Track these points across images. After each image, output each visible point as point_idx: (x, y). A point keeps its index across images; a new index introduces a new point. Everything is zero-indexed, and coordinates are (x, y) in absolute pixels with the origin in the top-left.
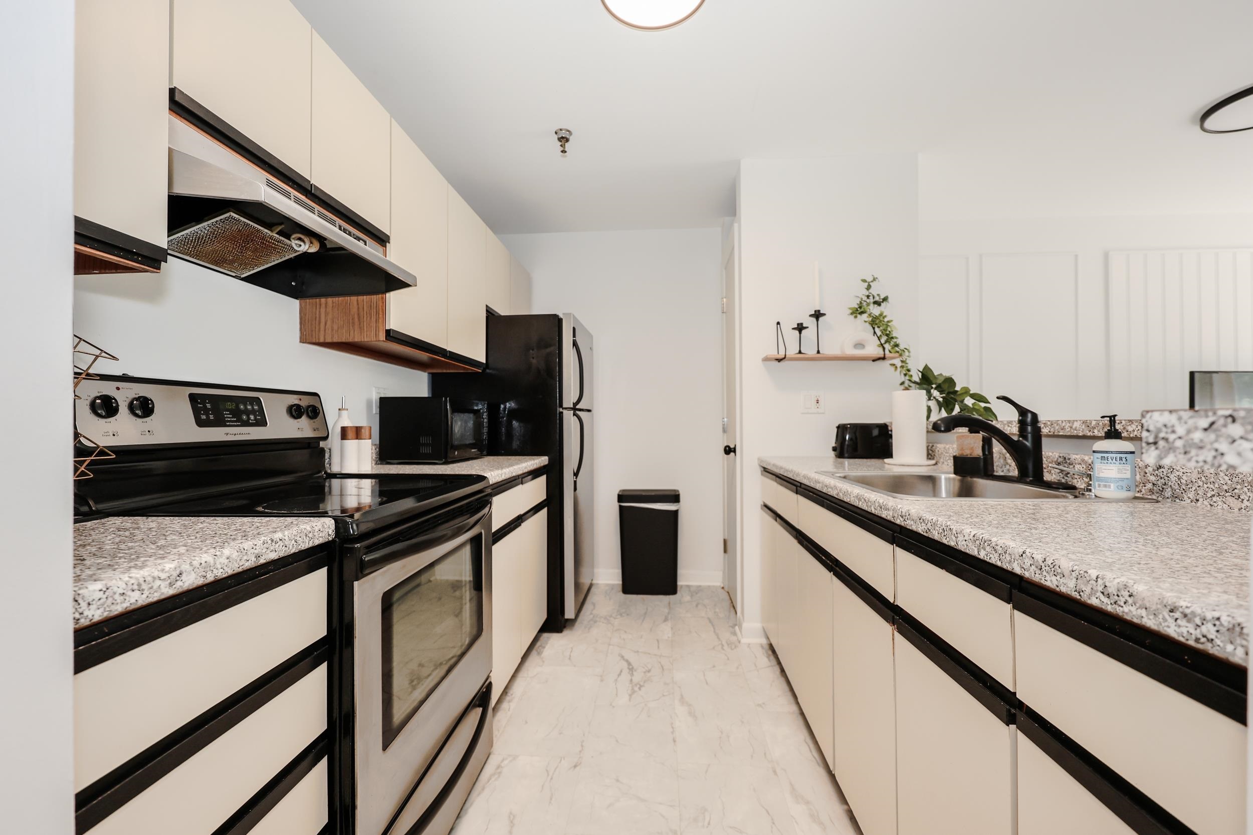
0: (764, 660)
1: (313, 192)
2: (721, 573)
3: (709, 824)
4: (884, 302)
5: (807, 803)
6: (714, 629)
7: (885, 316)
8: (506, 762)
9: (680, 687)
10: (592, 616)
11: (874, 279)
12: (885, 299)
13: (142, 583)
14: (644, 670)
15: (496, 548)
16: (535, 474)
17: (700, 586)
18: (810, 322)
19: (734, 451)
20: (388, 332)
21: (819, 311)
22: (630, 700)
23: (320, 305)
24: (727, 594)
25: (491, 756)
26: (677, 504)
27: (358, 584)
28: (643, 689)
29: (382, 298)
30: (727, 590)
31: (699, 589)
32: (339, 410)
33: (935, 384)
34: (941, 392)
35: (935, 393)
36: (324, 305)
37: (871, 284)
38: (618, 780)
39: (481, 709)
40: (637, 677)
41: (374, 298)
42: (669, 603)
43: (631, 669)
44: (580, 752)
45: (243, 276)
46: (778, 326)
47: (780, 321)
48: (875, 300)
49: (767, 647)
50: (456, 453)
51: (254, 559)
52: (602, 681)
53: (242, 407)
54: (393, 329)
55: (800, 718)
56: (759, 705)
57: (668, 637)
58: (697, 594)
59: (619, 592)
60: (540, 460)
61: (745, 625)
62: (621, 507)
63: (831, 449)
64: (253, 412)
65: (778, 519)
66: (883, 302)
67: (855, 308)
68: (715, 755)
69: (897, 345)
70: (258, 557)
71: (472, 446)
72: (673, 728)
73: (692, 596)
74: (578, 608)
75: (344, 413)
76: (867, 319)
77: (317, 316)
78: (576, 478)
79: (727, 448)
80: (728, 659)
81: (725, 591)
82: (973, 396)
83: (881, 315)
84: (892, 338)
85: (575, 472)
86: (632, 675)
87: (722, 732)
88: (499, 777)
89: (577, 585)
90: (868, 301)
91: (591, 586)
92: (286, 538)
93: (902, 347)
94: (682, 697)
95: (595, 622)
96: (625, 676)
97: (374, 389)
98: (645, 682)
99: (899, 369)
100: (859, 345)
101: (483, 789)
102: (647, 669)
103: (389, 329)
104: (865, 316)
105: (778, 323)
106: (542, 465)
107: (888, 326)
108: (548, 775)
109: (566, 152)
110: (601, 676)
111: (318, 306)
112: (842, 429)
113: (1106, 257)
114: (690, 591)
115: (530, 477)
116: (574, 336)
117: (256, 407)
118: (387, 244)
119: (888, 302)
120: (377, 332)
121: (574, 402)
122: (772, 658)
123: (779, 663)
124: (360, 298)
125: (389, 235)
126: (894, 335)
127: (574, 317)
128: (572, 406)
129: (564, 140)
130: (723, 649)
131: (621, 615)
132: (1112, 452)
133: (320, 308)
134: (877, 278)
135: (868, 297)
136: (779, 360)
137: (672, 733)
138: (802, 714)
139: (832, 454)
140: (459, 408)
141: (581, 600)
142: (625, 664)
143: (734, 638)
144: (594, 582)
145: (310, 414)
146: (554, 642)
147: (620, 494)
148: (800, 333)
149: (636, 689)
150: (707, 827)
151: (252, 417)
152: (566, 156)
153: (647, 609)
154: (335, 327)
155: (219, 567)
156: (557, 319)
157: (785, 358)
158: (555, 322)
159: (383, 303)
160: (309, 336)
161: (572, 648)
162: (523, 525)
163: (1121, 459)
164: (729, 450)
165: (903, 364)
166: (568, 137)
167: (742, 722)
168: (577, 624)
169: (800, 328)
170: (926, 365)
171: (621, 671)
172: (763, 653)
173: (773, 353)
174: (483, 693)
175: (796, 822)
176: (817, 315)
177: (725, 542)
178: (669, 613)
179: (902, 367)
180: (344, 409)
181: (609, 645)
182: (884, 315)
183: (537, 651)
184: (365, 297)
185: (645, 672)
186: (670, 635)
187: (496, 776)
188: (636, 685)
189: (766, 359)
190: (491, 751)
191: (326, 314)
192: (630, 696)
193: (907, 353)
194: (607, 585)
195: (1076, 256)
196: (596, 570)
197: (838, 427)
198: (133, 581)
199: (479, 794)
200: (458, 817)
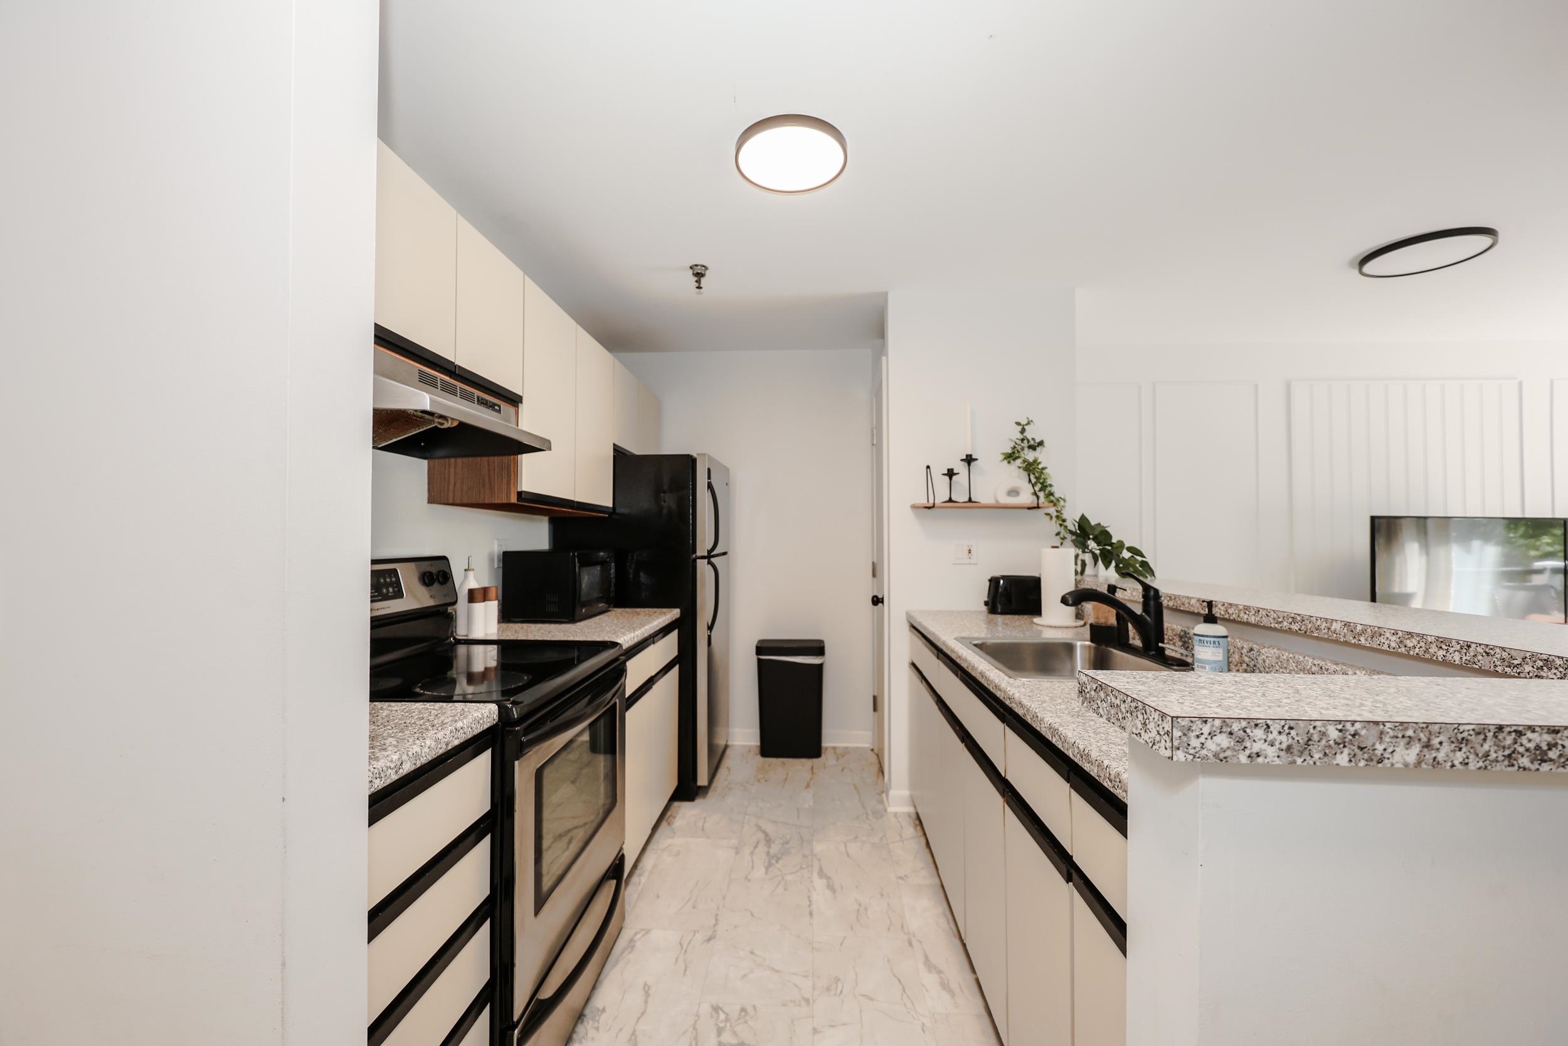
0: (910, 831)
1: (457, 372)
2: (870, 733)
3: (841, 992)
4: (1040, 447)
5: (940, 972)
6: (860, 796)
7: (1040, 463)
8: (638, 936)
9: (819, 860)
10: (727, 782)
11: (1028, 423)
12: (1041, 443)
13: (381, 772)
14: (782, 842)
15: (629, 715)
16: (665, 631)
17: (847, 748)
18: (961, 468)
19: (882, 602)
20: (520, 494)
21: (971, 456)
22: (766, 873)
23: (449, 465)
24: (876, 757)
25: (623, 930)
26: (821, 657)
27: (519, 763)
28: (781, 862)
29: (514, 459)
30: (876, 752)
31: (846, 751)
32: (466, 570)
33: (1092, 535)
34: (1098, 544)
35: (1092, 544)
36: (453, 465)
37: (1025, 427)
38: (752, 953)
39: (615, 881)
40: (775, 848)
41: (505, 459)
42: (812, 768)
43: (769, 841)
44: (715, 925)
45: (379, 446)
46: (928, 470)
47: (930, 465)
48: (1030, 444)
49: (914, 816)
50: (584, 610)
51: (444, 746)
52: (737, 853)
53: (382, 580)
54: (525, 490)
55: (941, 890)
56: (901, 878)
57: (810, 806)
58: (843, 756)
59: (757, 754)
60: (672, 614)
61: (892, 793)
62: (759, 661)
63: (983, 604)
64: (391, 584)
65: (923, 681)
66: (1038, 446)
67: (1008, 453)
68: (852, 928)
69: (1051, 494)
70: (447, 744)
71: (599, 600)
72: (810, 901)
73: (838, 759)
74: (712, 773)
75: (471, 574)
76: (1020, 465)
77: (446, 476)
78: (711, 632)
79: (875, 599)
80: (872, 829)
81: (874, 753)
82: (1130, 549)
83: (1035, 461)
84: (1046, 486)
85: (710, 625)
86: (769, 847)
87: (860, 905)
88: (632, 950)
89: (711, 747)
90: (1022, 445)
91: (726, 747)
92: (465, 726)
93: (1057, 495)
94: (821, 870)
95: (730, 789)
96: (762, 848)
97: (496, 542)
98: (782, 854)
99: (1054, 519)
100: (1013, 492)
101: (617, 962)
102: (785, 840)
103: (520, 490)
104: (1019, 462)
105: (928, 467)
106: (674, 619)
107: (1042, 473)
108: (682, 948)
109: (701, 288)
110: (736, 848)
111: (447, 466)
112: (994, 581)
113: (1288, 386)
114: (835, 753)
115: (661, 635)
116: (709, 478)
117: (393, 579)
118: (520, 404)
119: (1044, 446)
120: (509, 493)
121: (709, 549)
122: (919, 828)
123: (925, 834)
124: (491, 459)
125: (521, 395)
126: (1049, 482)
127: (709, 457)
128: (706, 554)
129: (699, 276)
130: (868, 819)
131: (759, 781)
132: (1207, 636)
133: (449, 469)
134: (1032, 421)
135: (1022, 440)
136: (929, 508)
137: (810, 906)
138: (942, 886)
139: (984, 608)
140: (587, 562)
141: (715, 765)
142: (761, 835)
143: (880, 807)
144: (729, 743)
145: (441, 580)
146: (686, 811)
147: (759, 645)
148: (951, 479)
149: (773, 861)
150: (839, 995)
151: (391, 590)
152: (701, 293)
153: (787, 774)
154: (465, 488)
155: (424, 755)
156: (690, 460)
157: (934, 507)
158: (688, 463)
159: (514, 464)
160: (438, 495)
161: (705, 818)
162: (654, 687)
163: (1214, 642)
164: (877, 601)
165: (1059, 514)
166: (703, 272)
167: (882, 895)
168: (711, 793)
169: (950, 474)
170: (1083, 515)
171: (758, 843)
172: (910, 823)
173: (923, 501)
174: (617, 865)
175: (927, 990)
176: (969, 460)
177: (875, 698)
178: (811, 779)
179: (1057, 517)
180: (470, 570)
181: (746, 814)
182: (1039, 461)
183: (667, 821)
184: (496, 458)
185: (783, 844)
186: (811, 804)
187: (630, 950)
188: (773, 857)
189: (914, 507)
190: (623, 925)
191: (456, 474)
192: (767, 868)
193: (1062, 503)
194: (744, 746)
195: (1256, 386)
196: (731, 730)
197: (990, 581)
198: (376, 771)
199: (614, 966)
200: (594, 988)
